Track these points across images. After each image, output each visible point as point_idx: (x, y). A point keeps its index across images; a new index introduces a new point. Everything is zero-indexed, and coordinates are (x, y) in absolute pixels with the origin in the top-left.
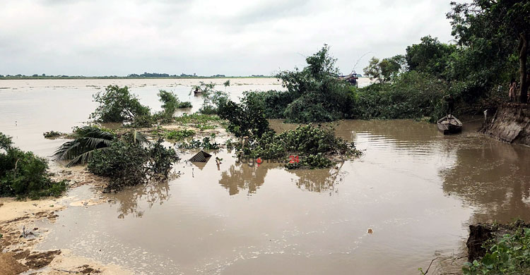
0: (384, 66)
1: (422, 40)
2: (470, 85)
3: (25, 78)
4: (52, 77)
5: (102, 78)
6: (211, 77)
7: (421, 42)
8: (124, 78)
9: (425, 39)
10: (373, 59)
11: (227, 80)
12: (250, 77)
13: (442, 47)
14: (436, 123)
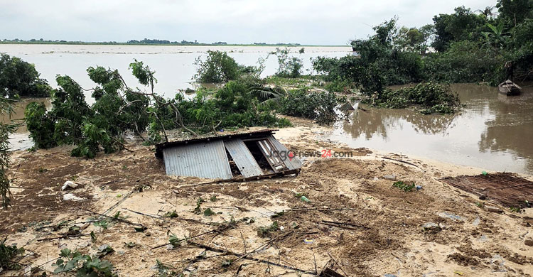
0: (414, 35)
1: (455, 10)
2: (526, 53)
3: (23, 42)
4: (50, 42)
5: (101, 44)
6: (213, 45)
7: (454, 12)
8: (123, 44)
9: (458, 9)
10: (403, 28)
11: (302, 48)
12: (252, 45)
13: (474, 17)
14: (497, 86)
